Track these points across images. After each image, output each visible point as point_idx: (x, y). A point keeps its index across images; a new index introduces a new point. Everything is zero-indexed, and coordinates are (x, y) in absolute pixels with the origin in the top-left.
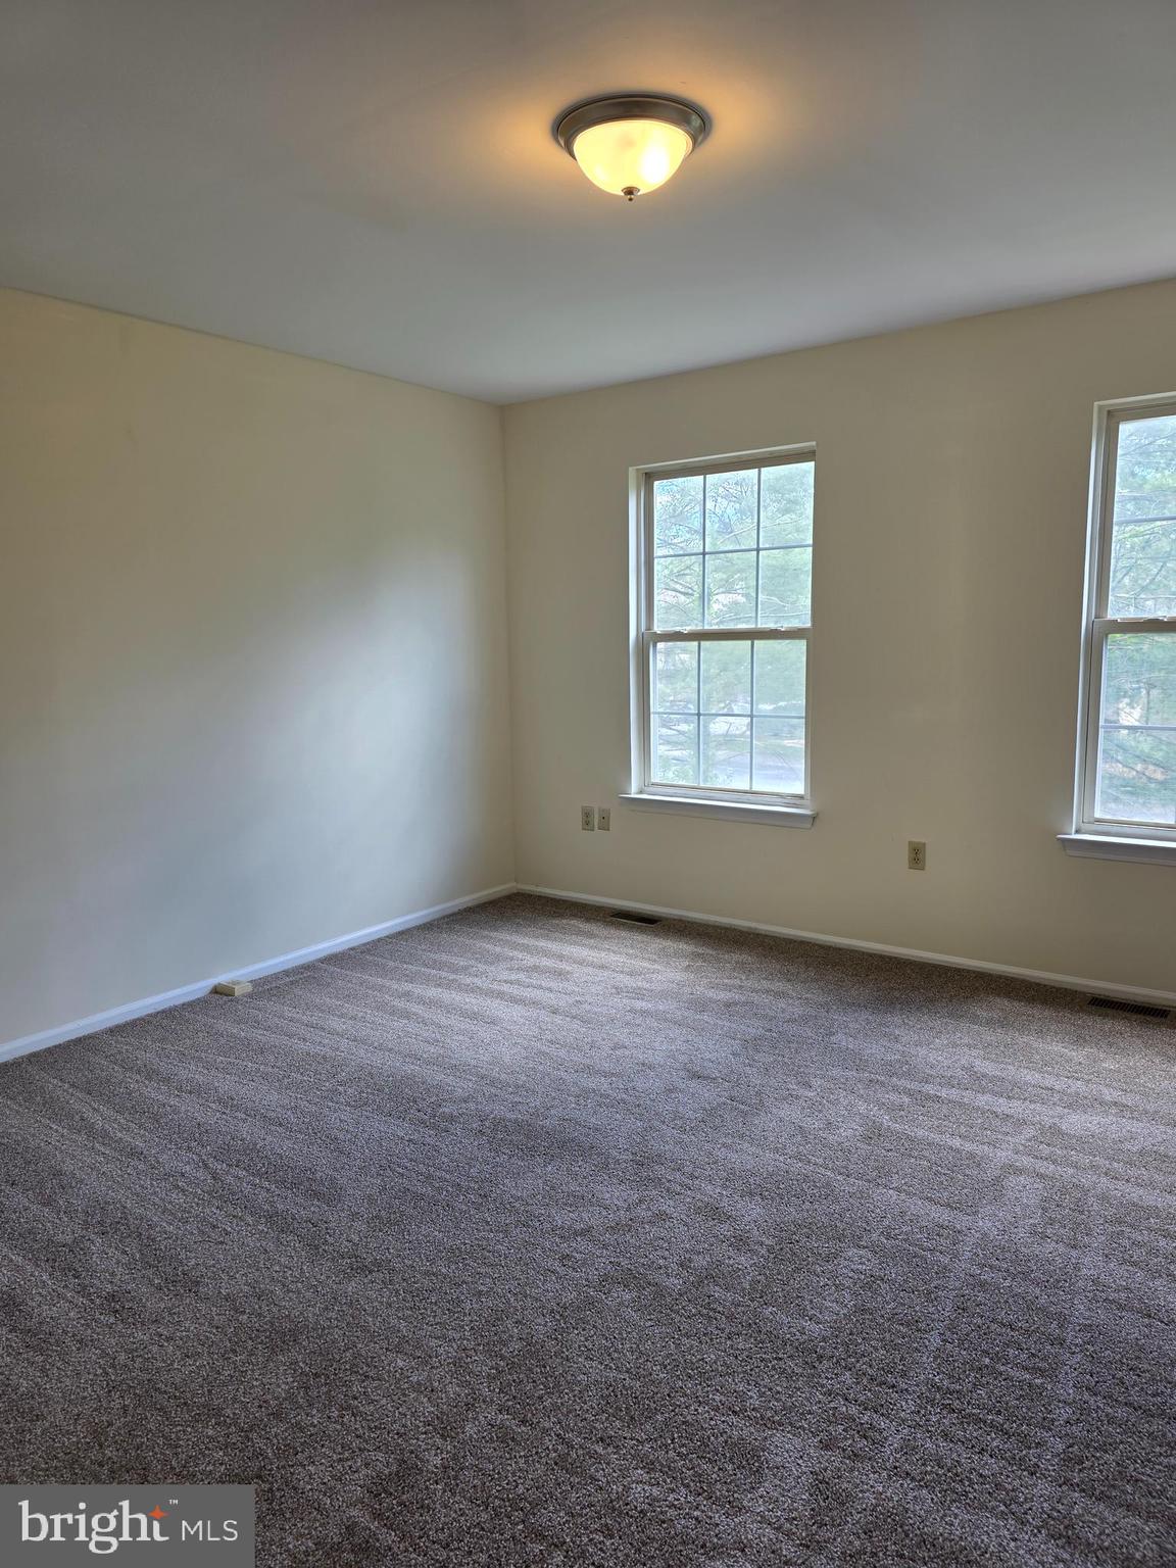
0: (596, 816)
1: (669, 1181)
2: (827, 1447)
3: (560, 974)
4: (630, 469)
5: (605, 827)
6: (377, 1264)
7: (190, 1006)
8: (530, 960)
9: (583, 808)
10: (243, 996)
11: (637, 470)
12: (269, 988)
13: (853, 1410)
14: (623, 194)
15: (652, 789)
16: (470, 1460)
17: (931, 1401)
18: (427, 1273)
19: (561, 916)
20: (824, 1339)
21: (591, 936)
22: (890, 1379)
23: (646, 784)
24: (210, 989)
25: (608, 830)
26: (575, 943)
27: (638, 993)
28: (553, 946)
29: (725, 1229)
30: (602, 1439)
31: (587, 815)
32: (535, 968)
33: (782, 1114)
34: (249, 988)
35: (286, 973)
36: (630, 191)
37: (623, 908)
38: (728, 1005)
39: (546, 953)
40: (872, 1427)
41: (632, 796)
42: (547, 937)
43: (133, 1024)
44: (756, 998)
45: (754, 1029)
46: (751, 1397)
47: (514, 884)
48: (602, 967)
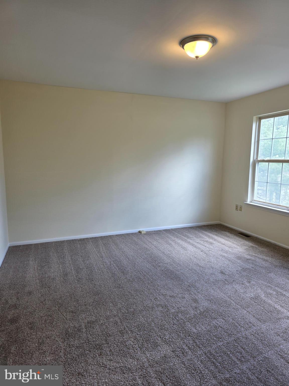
0: (239, 208)
1: (192, 291)
2: (173, 352)
3: (211, 244)
4: (254, 117)
5: (241, 210)
6: (122, 287)
7: (132, 234)
8: (207, 239)
9: (236, 205)
10: (143, 234)
11: (257, 117)
12: (149, 233)
13: (186, 348)
14: (195, 57)
15: (254, 202)
16: (107, 324)
17: (206, 354)
18: (129, 292)
19: (225, 231)
20: (194, 333)
21: (228, 237)
22: (201, 346)
23: (252, 200)
24: (138, 231)
25: (241, 211)
26: (222, 238)
27: (226, 252)
28: (216, 237)
29: (194, 305)
30: (131, 331)
31: (237, 207)
32: (207, 241)
33: (235, 287)
34: (145, 233)
35: (154, 231)
36: (197, 57)
37: (242, 232)
38: (248, 260)
39: (212, 238)
40: (186, 353)
41: (248, 203)
42: (216, 235)
43: (120, 235)
44: (257, 260)
45: (249, 266)
46: (167, 336)
47: (220, 222)
48: (224, 244)
